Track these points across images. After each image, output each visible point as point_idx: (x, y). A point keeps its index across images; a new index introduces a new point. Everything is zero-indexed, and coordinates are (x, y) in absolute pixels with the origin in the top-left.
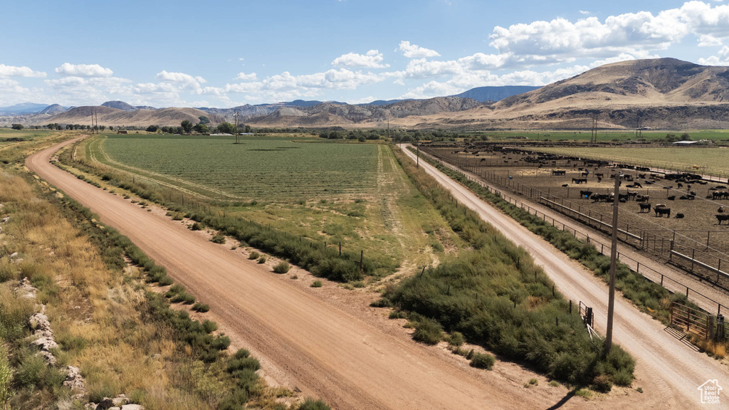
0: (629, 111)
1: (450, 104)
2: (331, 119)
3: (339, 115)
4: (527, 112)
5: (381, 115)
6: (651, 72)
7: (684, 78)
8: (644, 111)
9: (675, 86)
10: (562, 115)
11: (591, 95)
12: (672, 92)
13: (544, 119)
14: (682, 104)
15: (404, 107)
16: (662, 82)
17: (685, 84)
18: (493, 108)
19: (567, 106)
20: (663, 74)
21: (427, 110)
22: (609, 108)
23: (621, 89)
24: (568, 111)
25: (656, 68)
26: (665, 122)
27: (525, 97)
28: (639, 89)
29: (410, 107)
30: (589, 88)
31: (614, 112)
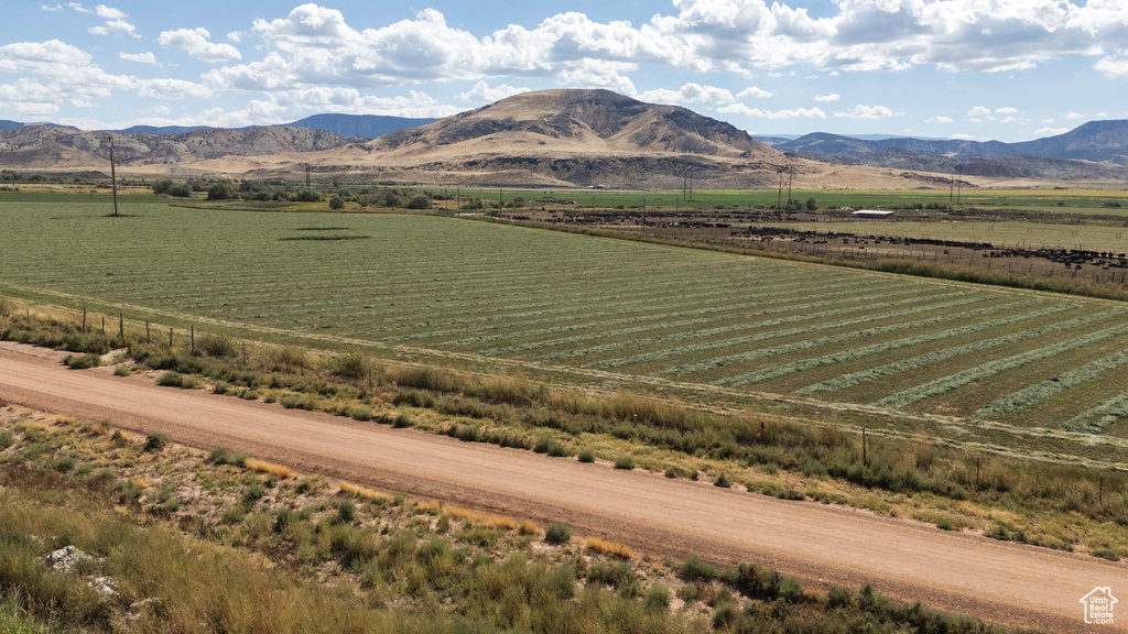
0: (575, 161)
1: (294, 138)
2: (66, 156)
3: (81, 148)
4: (431, 157)
5: (170, 152)
6: (584, 108)
7: (626, 118)
8: (594, 162)
9: (616, 129)
10: (486, 165)
11: (518, 135)
12: (613, 137)
13: (459, 169)
14: (637, 154)
15: (211, 140)
16: (600, 123)
17: (628, 126)
18: (369, 149)
19: (490, 151)
20: (599, 112)
21: (256, 148)
22: (548, 155)
23: (553, 130)
24: (493, 158)
25: (590, 102)
26: (621, 179)
27: (418, 134)
28: (574, 131)
29: (224, 140)
30: (509, 126)
31: (556, 162)
